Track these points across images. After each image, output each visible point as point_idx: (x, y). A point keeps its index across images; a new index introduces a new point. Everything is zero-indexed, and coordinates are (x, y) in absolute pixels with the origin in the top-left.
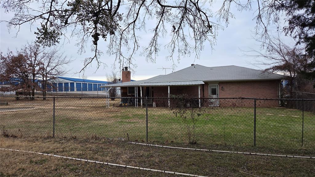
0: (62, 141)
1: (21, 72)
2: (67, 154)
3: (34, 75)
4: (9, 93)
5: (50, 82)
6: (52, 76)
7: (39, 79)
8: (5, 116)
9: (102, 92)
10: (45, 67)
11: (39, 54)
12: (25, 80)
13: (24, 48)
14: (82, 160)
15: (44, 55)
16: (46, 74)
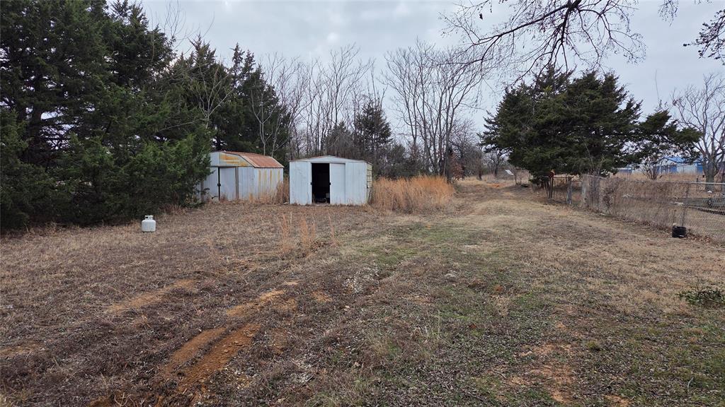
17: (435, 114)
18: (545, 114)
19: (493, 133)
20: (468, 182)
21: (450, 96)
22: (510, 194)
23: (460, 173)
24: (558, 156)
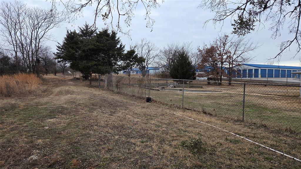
0: (252, 127)
1: (212, 61)
2: (258, 140)
3: (222, 63)
4: (202, 79)
5: (235, 69)
6: (237, 63)
7: (226, 66)
8: (202, 97)
9: (292, 79)
10: (232, 55)
11: (227, 44)
12: (214, 68)
13: (215, 40)
14: (276, 151)
15: (231, 44)
16: (232, 62)
17: (28, 41)
18: (87, 46)
19: (61, 53)
20: (49, 76)
21: (37, 32)
22: (71, 83)
23: (45, 72)
24: (94, 65)
